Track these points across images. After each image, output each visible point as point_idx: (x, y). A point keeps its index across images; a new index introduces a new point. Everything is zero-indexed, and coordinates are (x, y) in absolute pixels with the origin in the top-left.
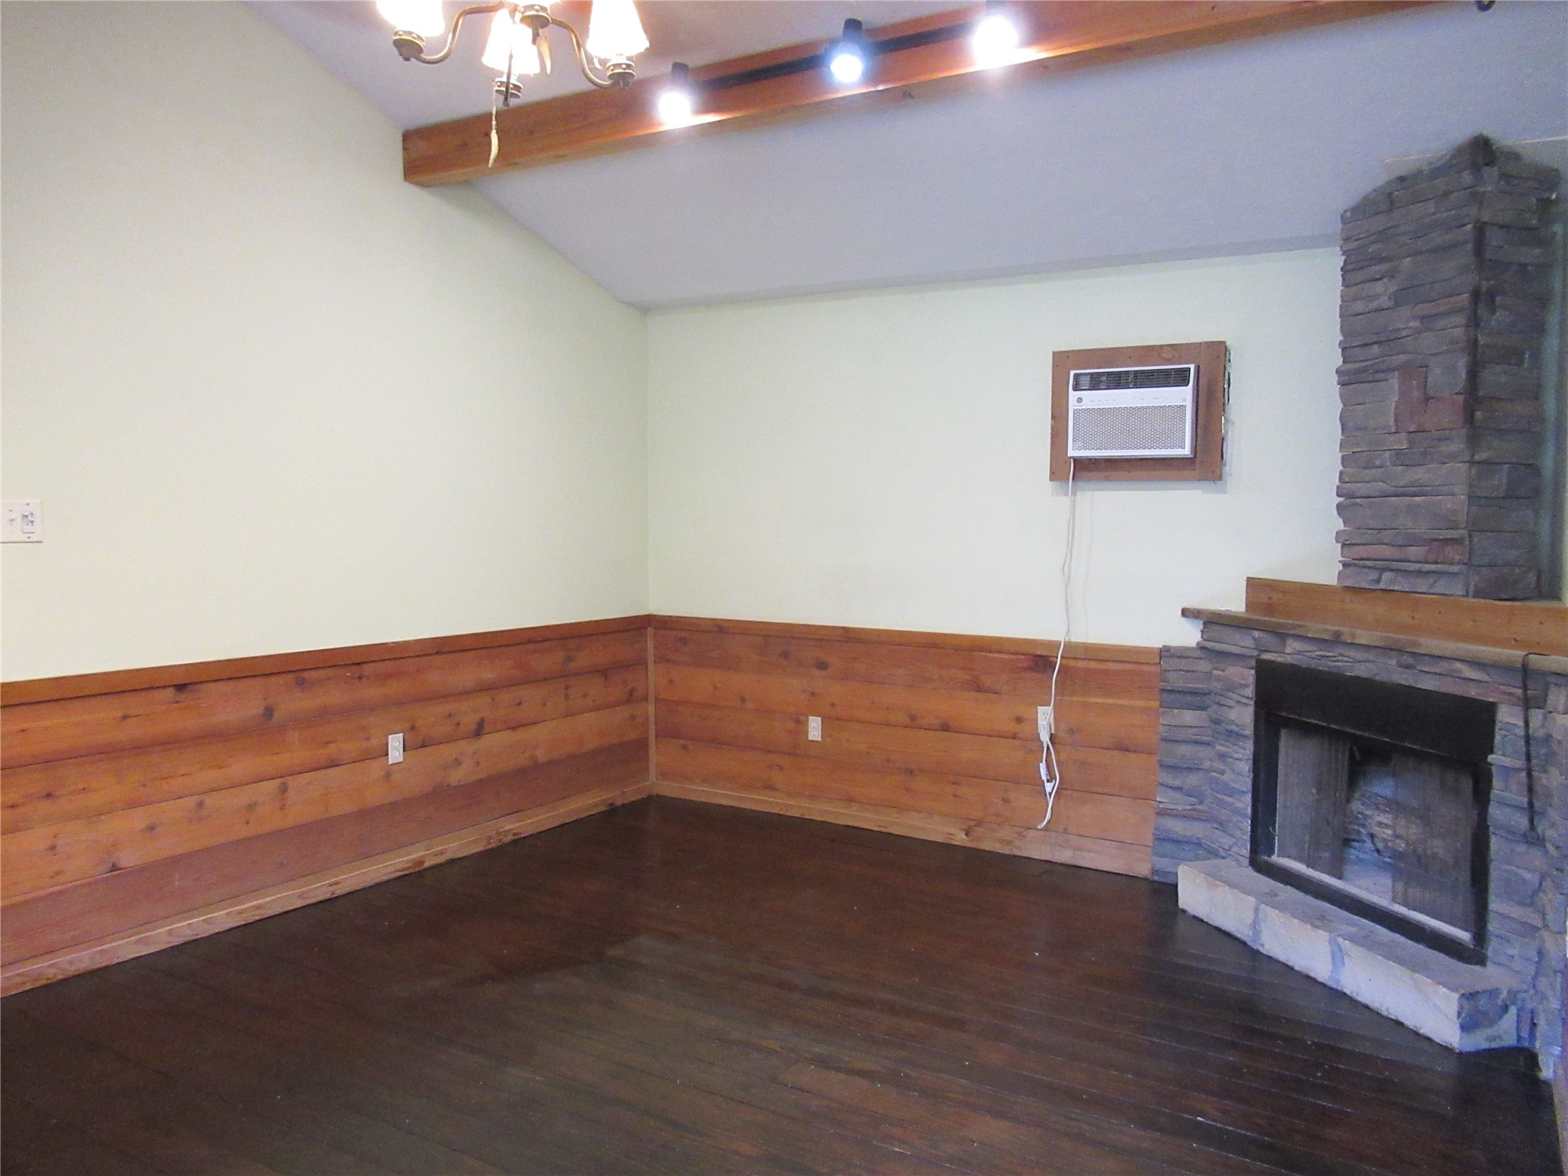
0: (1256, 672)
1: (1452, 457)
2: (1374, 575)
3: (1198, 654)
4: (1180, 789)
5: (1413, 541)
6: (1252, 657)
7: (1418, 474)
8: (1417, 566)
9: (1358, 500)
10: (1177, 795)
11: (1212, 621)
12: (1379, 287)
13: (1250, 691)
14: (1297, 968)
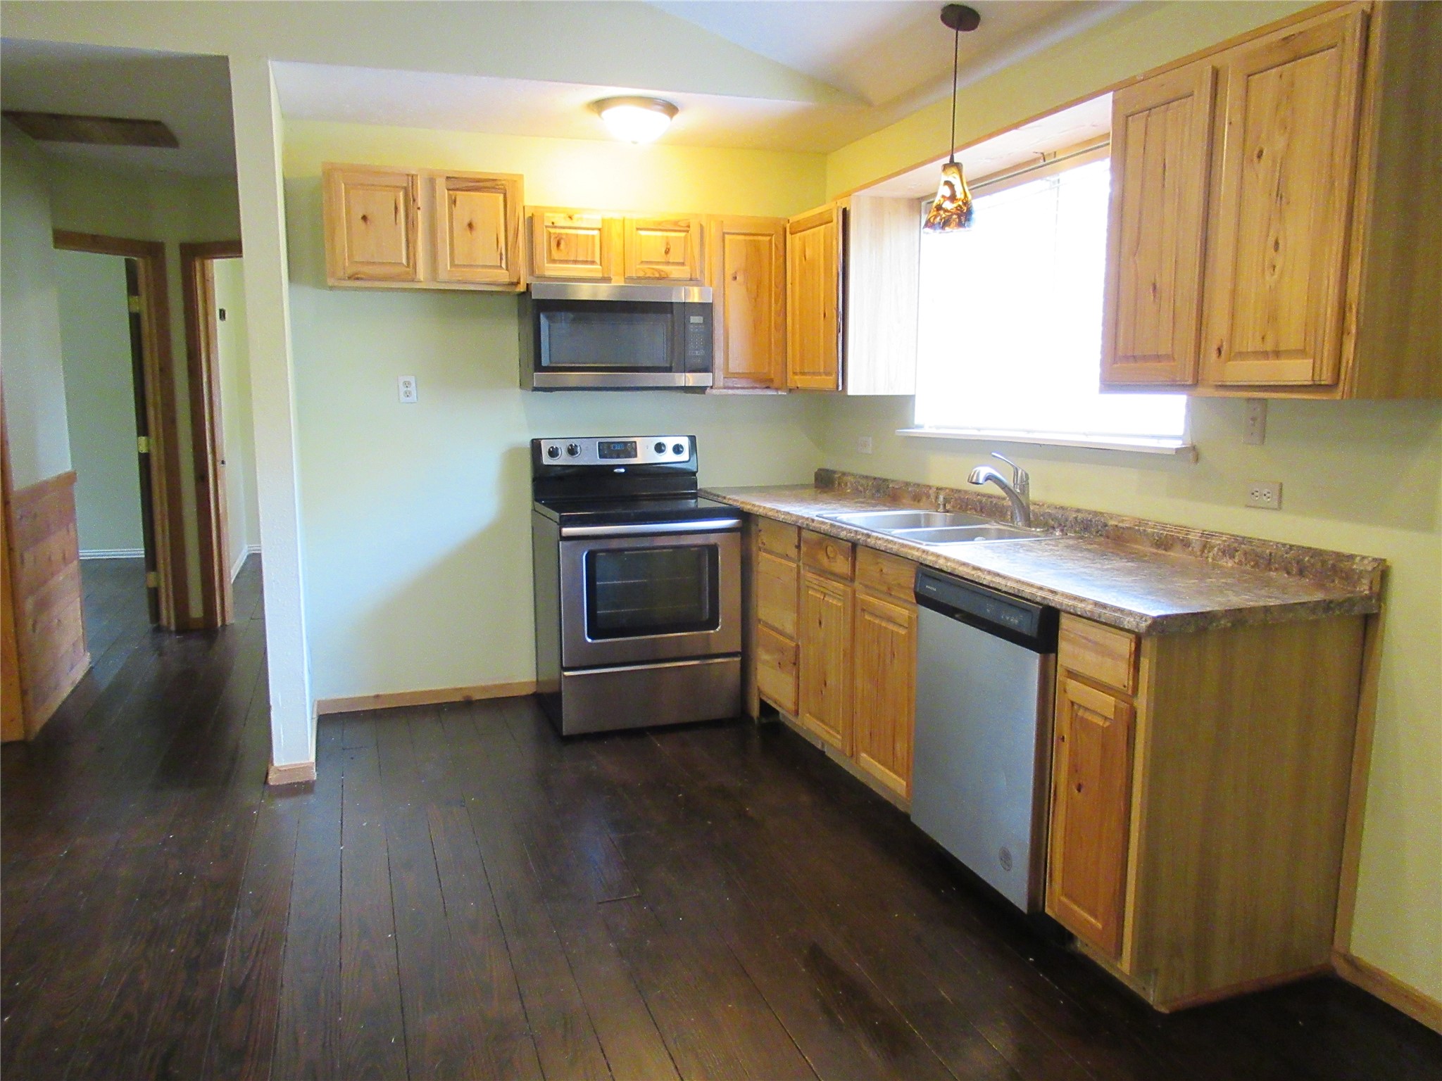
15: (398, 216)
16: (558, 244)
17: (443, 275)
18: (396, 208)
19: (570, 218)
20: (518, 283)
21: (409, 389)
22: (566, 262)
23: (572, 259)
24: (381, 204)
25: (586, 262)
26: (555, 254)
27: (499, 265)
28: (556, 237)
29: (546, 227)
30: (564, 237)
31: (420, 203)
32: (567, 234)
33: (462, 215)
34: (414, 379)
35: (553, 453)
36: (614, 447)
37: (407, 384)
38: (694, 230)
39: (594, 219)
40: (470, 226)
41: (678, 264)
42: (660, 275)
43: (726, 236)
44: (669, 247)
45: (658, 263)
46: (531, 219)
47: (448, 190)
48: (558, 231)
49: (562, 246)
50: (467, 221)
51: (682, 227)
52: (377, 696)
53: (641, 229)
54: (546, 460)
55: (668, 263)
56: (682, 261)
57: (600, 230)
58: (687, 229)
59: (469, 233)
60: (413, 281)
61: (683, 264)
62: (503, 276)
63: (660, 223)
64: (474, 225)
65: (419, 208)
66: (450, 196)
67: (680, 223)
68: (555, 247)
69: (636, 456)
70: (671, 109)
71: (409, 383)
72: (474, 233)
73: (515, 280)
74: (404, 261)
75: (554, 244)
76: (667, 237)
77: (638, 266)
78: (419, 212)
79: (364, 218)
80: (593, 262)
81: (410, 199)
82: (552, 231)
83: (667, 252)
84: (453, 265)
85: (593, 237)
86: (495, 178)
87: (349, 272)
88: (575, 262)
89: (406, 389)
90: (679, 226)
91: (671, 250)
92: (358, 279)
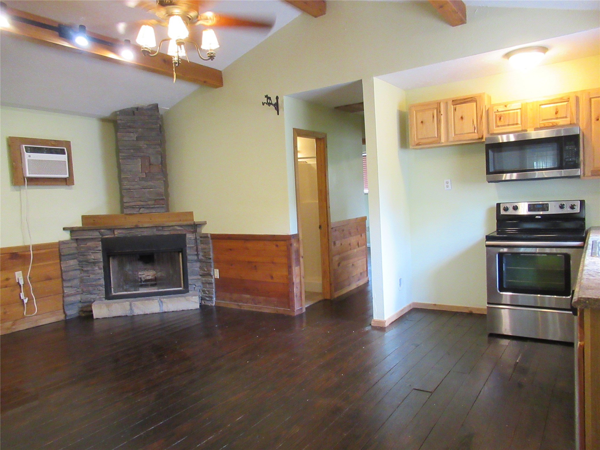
0: (101, 242)
1: (159, 179)
2: (137, 210)
3: (72, 241)
4: (71, 287)
5: (150, 200)
6: (100, 238)
7: (150, 183)
8: (153, 206)
9: (132, 190)
10: (71, 289)
11: (72, 230)
12: (132, 134)
13: (100, 248)
14: (148, 313)
15: (434, 120)
16: (500, 119)
17: (451, 139)
18: (433, 116)
19: (506, 106)
20: (482, 138)
21: (448, 184)
22: (504, 126)
23: (507, 124)
24: (427, 116)
25: (513, 125)
26: (499, 124)
27: (474, 131)
28: (499, 116)
29: (495, 112)
30: (503, 115)
31: (442, 112)
32: (504, 114)
33: (459, 114)
34: (450, 180)
35: (506, 209)
36: (537, 206)
37: (447, 183)
38: (573, 101)
39: (518, 105)
40: (462, 118)
41: (563, 118)
42: (553, 124)
43: (593, 100)
44: (557, 111)
45: (551, 119)
46: (488, 110)
47: (453, 105)
48: (500, 113)
49: (502, 119)
50: (460, 117)
51: (565, 99)
52: (435, 305)
53: (542, 105)
54: (502, 212)
55: (557, 118)
56: (564, 116)
57: (520, 109)
58: (568, 100)
59: (461, 121)
60: (439, 143)
61: (566, 117)
62: (476, 136)
63: (552, 100)
64: (463, 117)
65: (442, 115)
66: (453, 107)
67: (563, 98)
68: (499, 120)
69: (548, 210)
70: (544, 49)
71: (448, 182)
72: (464, 121)
73: (481, 137)
74: (436, 136)
75: (498, 119)
76: (557, 106)
77: (541, 122)
78: (442, 116)
79: (422, 122)
80: (517, 124)
81: (438, 112)
82: (497, 113)
83: (556, 113)
84: (455, 134)
85: (517, 112)
86: (472, 97)
87: (417, 142)
88: (508, 125)
89: (447, 185)
90: (564, 99)
91: (559, 112)
92: (419, 145)
